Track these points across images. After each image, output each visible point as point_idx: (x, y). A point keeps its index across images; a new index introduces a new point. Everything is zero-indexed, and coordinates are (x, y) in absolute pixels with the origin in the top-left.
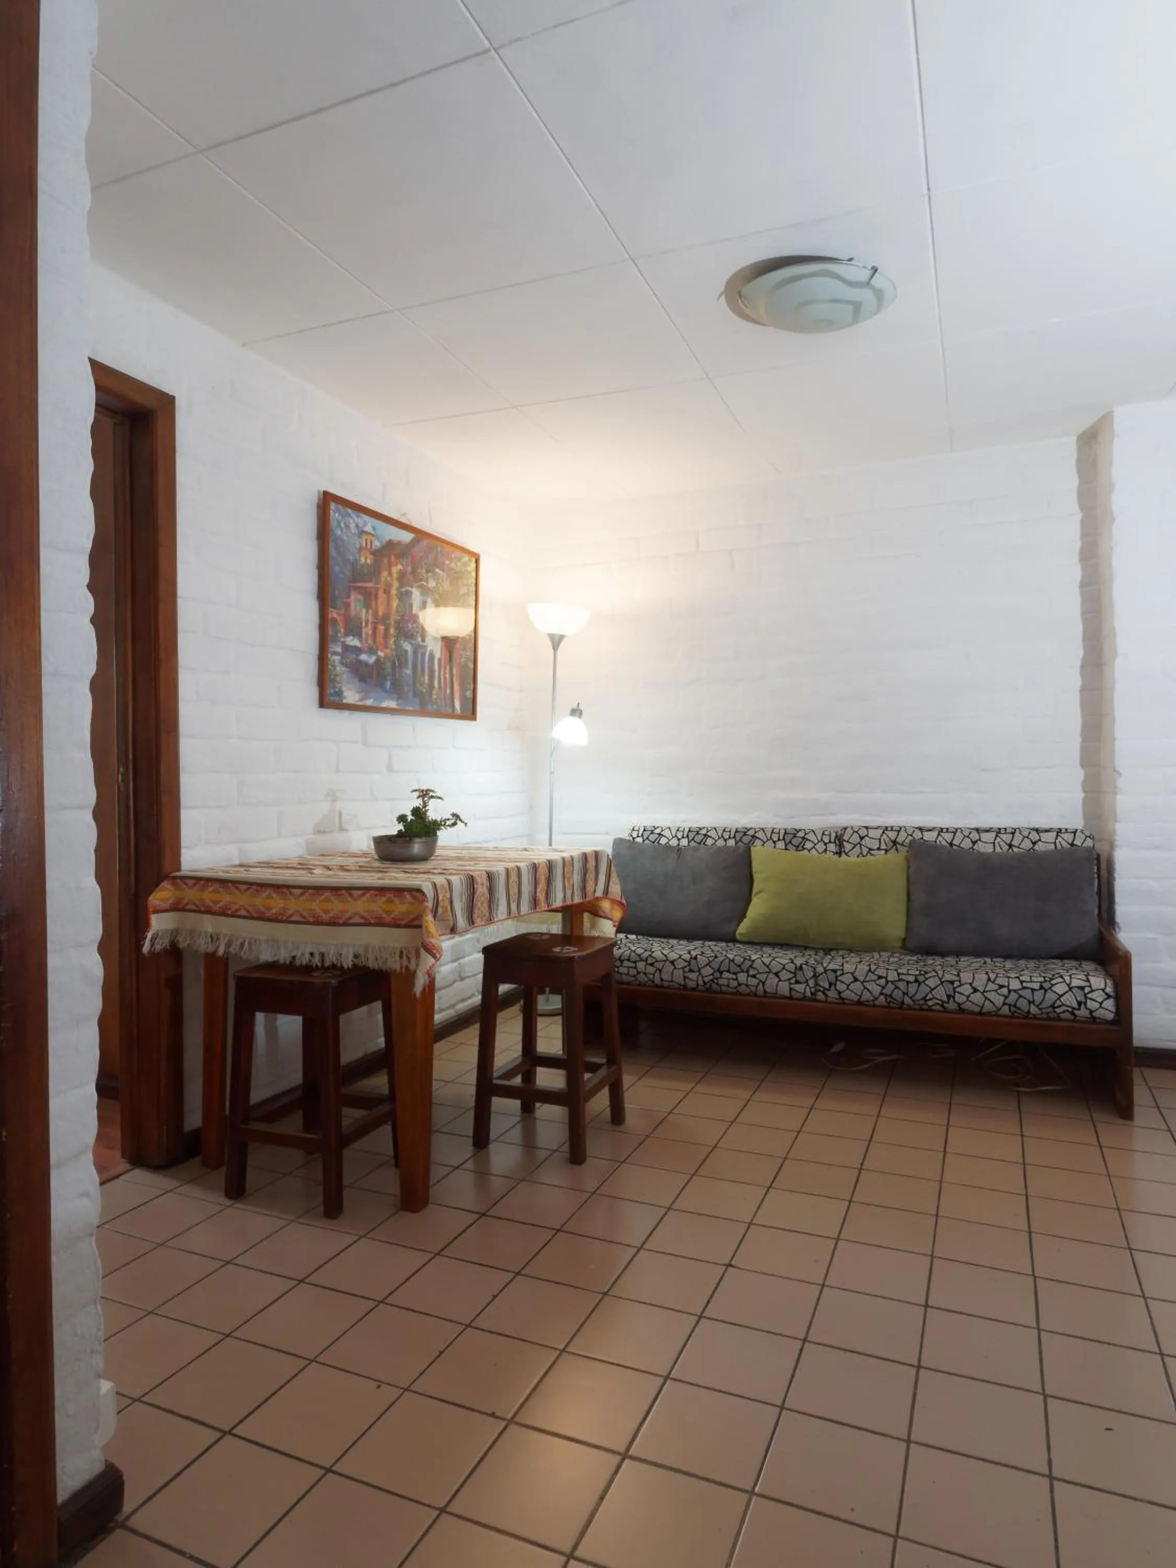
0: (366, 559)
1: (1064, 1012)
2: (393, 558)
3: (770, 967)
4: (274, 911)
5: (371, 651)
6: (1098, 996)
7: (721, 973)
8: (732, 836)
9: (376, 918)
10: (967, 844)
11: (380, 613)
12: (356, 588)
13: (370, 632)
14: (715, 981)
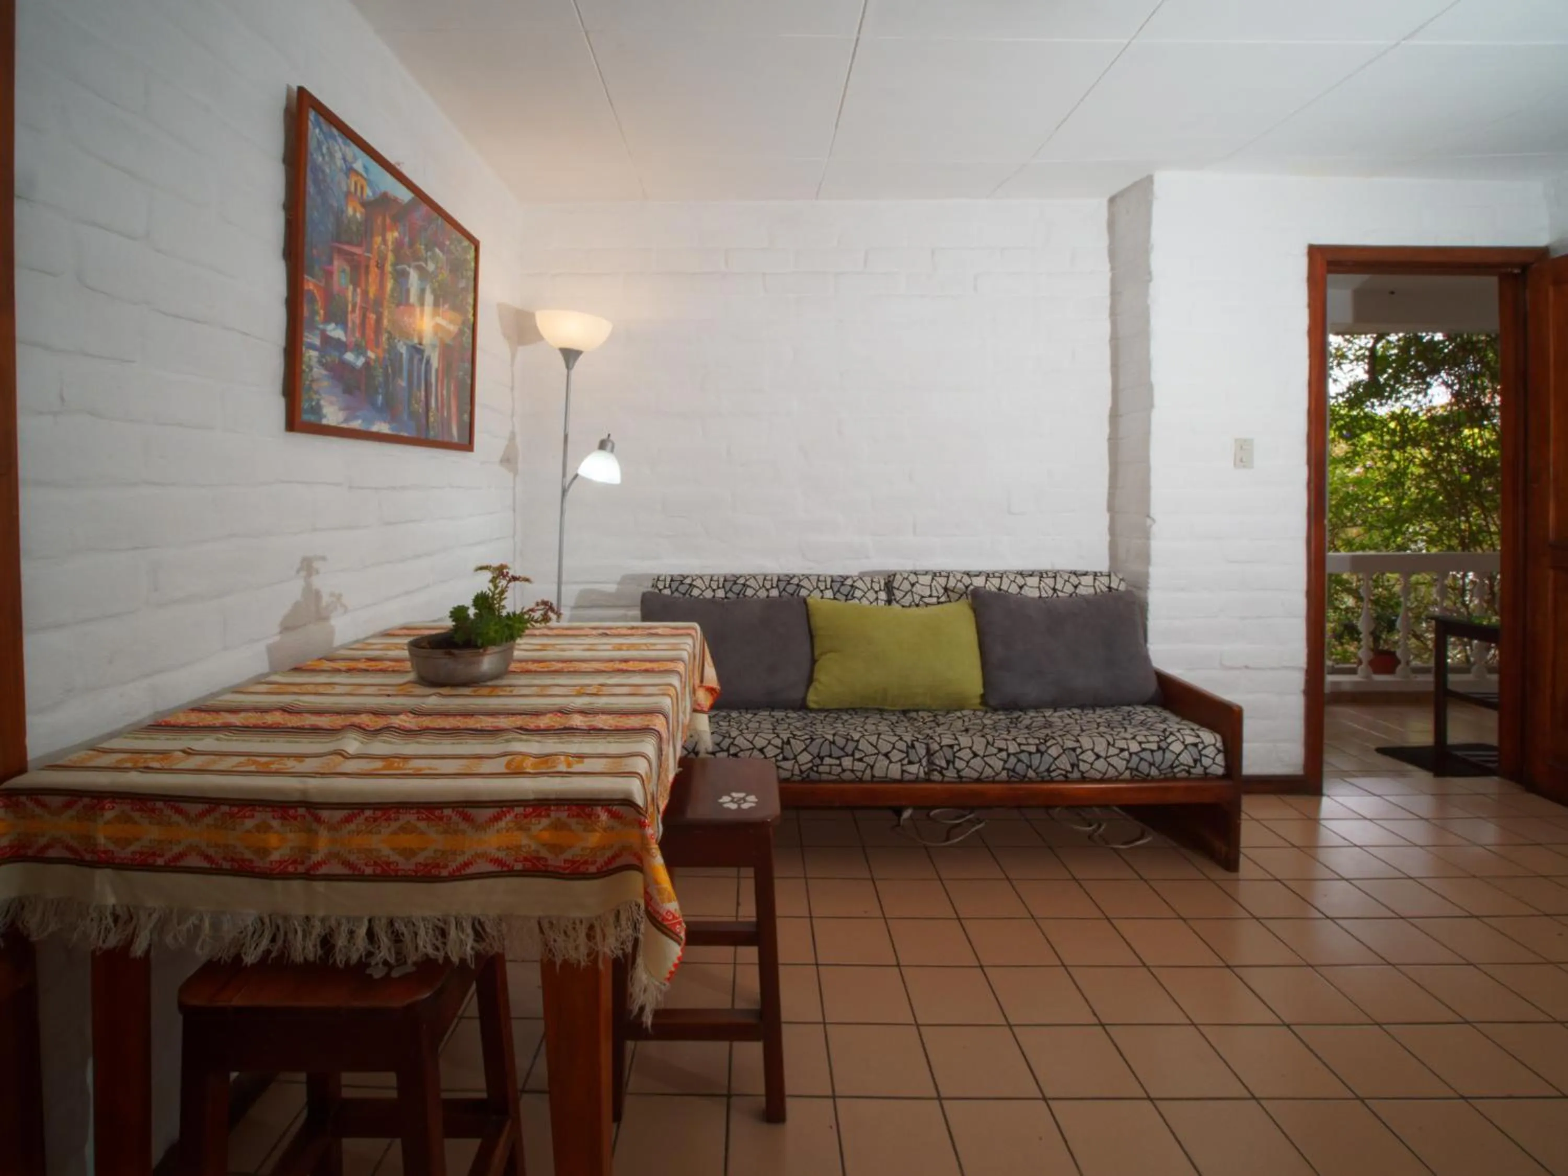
0: (355, 211)
1: (1180, 771)
2: (388, 221)
3: (878, 747)
4: (275, 856)
5: (359, 349)
6: (1210, 751)
7: (822, 759)
8: (774, 585)
9: (526, 859)
10: (1014, 589)
11: (371, 295)
12: (340, 251)
13: (358, 321)
14: (815, 769)
